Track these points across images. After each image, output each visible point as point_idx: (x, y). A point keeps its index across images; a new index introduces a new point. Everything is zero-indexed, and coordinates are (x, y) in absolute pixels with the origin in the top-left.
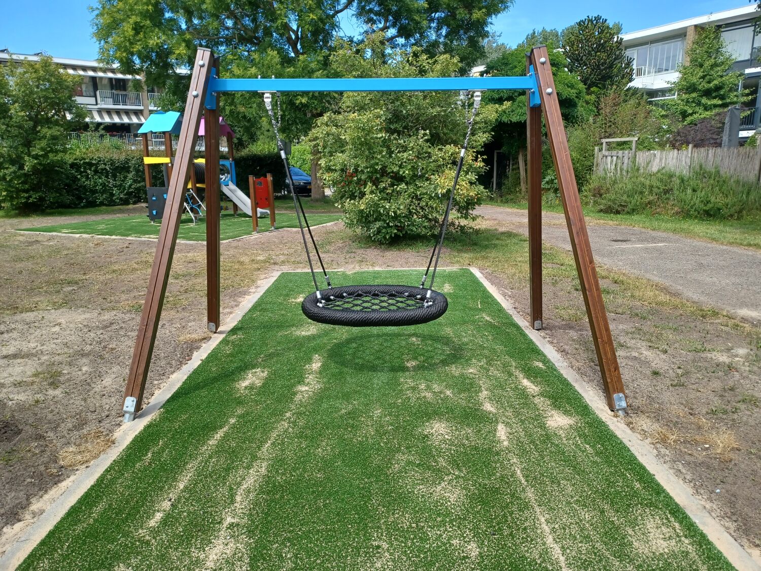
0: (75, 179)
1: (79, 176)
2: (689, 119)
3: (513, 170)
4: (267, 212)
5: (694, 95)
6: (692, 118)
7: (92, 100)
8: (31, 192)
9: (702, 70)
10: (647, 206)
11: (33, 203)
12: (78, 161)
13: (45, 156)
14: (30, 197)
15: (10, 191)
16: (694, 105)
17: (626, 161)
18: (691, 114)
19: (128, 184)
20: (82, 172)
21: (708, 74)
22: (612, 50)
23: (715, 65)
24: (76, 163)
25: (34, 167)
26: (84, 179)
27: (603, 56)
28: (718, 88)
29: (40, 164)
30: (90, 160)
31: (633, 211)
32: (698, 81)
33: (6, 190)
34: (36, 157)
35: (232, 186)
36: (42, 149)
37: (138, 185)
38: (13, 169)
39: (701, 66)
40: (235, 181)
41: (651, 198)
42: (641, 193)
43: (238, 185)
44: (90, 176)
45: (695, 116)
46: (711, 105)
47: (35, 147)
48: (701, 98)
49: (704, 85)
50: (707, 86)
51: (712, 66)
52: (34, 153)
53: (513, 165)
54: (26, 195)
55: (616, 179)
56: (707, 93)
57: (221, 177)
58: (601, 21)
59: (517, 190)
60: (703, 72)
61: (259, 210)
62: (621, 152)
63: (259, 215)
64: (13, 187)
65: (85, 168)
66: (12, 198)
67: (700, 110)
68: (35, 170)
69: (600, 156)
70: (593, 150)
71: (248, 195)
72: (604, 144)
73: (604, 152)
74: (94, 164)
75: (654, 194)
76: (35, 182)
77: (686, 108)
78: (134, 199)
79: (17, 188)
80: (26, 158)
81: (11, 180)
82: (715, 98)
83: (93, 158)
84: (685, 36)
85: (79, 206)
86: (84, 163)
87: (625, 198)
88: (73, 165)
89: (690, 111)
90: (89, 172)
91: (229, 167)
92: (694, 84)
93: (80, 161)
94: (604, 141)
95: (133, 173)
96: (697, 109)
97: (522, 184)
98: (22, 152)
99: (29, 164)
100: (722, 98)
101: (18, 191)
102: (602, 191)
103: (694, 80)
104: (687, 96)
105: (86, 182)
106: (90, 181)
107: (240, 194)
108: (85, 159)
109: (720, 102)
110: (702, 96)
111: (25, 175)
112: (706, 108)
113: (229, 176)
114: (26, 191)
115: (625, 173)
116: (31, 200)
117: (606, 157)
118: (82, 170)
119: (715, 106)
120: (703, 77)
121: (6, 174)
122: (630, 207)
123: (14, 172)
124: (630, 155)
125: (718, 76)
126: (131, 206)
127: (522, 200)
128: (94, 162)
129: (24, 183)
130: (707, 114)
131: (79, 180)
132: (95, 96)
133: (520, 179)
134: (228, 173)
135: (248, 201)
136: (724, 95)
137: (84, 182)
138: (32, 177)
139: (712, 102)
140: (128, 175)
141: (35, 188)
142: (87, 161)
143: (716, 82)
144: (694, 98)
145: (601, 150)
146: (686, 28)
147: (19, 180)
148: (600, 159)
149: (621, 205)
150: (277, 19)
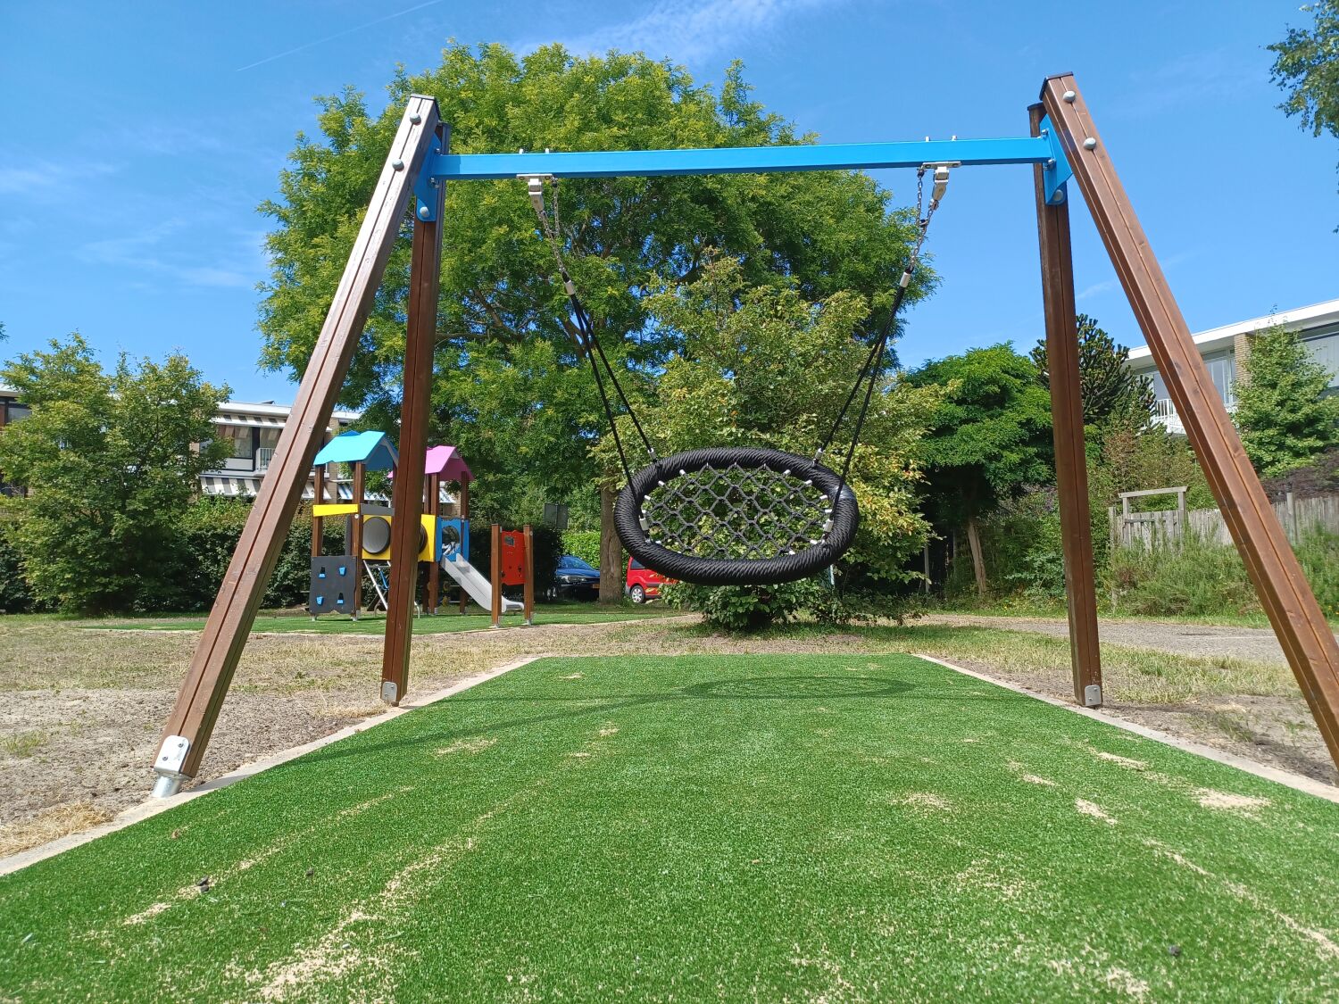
0: (193, 563)
1: (201, 558)
2: (1271, 470)
3: (959, 554)
4: (519, 606)
5: (1271, 432)
6: (1274, 469)
7: (248, 464)
8: (115, 576)
9: (1277, 392)
10: (1225, 600)
11: (115, 595)
12: (204, 531)
13: (148, 513)
14: (110, 583)
15: (79, 572)
16: (1273, 448)
17: (1170, 528)
18: (1272, 463)
19: (283, 571)
20: (207, 550)
21: (1289, 399)
22: (1113, 364)
23: (1297, 385)
24: (200, 535)
25: (127, 531)
26: (209, 563)
27: (1099, 374)
28: (1311, 421)
29: (137, 527)
30: (224, 529)
31: (1200, 610)
32: (1273, 410)
33: (72, 570)
34: (134, 514)
35: (461, 562)
36: (146, 501)
37: (300, 574)
38: (91, 534)
39: (1273, 386)
40: (467, 553)
41: (1233, 585)
42: (1211, 577)
44: (219, 557)
45: (1279, 465)
46: (1304, 448)
47: (134, 498)
48: (1283, 438)
49: (1285, 416)
50: (1291, 417)
51: (1293, 385)
52: (131, 508)
53: (959, 545)
54: (104, 580)
55: (1158, 557)
56: (1294, 429)
57: (444, 547)
59: (972, 588)
60: (1280, 394)
61: (505, 602)
62: (1157, 515)
63: (504, 609)
64: (85, 566)
65: (213, 544)
66: (80, 585)
67: (1286, 457)
68: (128, 538)
69: (1120, 521)
70: (1106, 513)
71: (488, 576)
72: (1125, 502)
73: (1127, 515)
74: (228, 537)
75: (1236, 578)
76: (124, 559)
77: (1261, 453)
78: (289, 599)
79: (91, 568)
80: (117, 515)
81: (84, 554)
82: (1310, 435)
83: (229, 527)
84: (1232, 351)
85: (193, 609)
86: (213, 535)
87: (1181, 586)
88: (195, 539)
89: (1268, 458)
90: (219, 549)
91: (459, 531)
92: (1267, 414)
93: (208, 531)
94: (1124, 496)
95: (294, 552)
96: (1280, 454)
97: (978, 578)
98: (113, 507)
99: (120, 523)
100: (1322, 436)
101: (94, 572)
102: (1136, 577)
103: (1266, 407)
104: (1258, 434)
105: (212, 568)
106: (219, 565)
107: (476, 575)
108: (215, 529)
109: (1320, 443)
110: (1285, 435)
111: (110, 545)
112: (1297, 454)
113: (458, 545)
114: (106, 573)
115: (1171, 546)
116: (110, 589)
117: (1132, 524)
118: (208, 546)
119: (1313, 450)
120: (1281, 404)
121: (79, 544)
122: (1195, 601)
123: (94, 540)
124: (1176, 517)
125: (1307, 401)
126: (282, 610)
127: (982, 606)
128: (230, 533)
129: (106, 559)
130: (1298, 463)
131: (201, 563)
132: (254, 458)
133: (973, 569)
134: (457, 541)
135: (487, 587)
136: (1325, 431)
137: (208, 568)
138: (121, 550)
139: (1306, 443)
140: (286, 556)
141: (123, 570)
142: (219, 531)
143: (1307, 409)
144: (1272, 437)
145: (1119, 512)
146: (1232, 337)
147: (97, 554)
148: (1120, 528)
149: (1176, 600)
150: (552, 296)
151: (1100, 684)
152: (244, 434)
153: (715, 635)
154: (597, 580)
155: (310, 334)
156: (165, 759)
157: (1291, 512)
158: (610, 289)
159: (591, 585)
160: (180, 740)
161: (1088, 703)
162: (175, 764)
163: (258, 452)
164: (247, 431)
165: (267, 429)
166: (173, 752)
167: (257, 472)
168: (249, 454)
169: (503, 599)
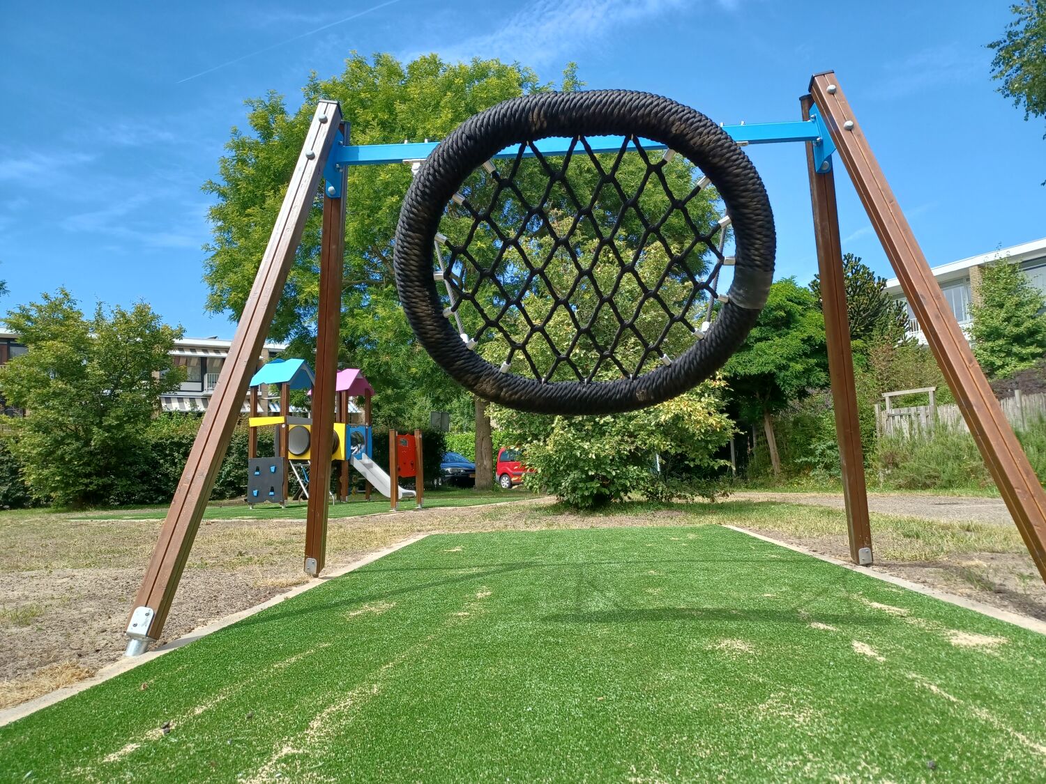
0: (155, 465)
1: (162, 461)
2: (1000, 372)
3: (758, 444)
4: (412, 494)
5: (1001, 342)
6: (1004, 371)
7: (198, 386)
8: (94, 477)
9: (1004, 310)
10: (969, 476)
11: (95, 492)
12: (164, 440)
13: (120, 427)
14: (91, 483)
15: (66, 475)
16: (1003, 355)
17: (923, 420)
18: (1002, 367)
19: (226, 470)
20: (167, 455)
21: (1013, 316)
22: (874, 292)
23: (1019, 305)
24: (161, 444)
25: (103, 442)
26: (168, 465)
27: (864, 300)
28: (1032, 333)
29: (112, 439)
30: (180, 438)
31: (949, 484)
32: (1001, 325)
33: (61, 474)
34: (109, 429)
35: (367, 460)
36: (117, 418)
37: (240, 472)
38: (76, 445)
39: (1001, 306)
40: (371, 453)
41: (975, 464)
42: (958, 458)
43: (375, 458)
44: (176, 460)
45: (1008, 368)
46: (1027, 354)
47: (109, 416)
48: (1010, 346)
49: (1010, 329)
50: (1015, 330)
51: (1016, 305)
52: (106, 423)
53: (757, 437)
54: (86, 481)
55: (915, 443)
56: (1019, 339)
57: (352, 448)
58: (854, 259)
59: (769, 471)
60: (1006, 313)
61: (401, 490)
62: (913, 410)
63: (400, 496)
64: (71, 470)
65: (171, 450)
66: (67, 485)
67: (1013, 361)
68: (104, 448)
69: (884, 415)
70: (872, 410)
71: (387, 470)
72: (887, 400)
73: (889, 410)
74: (183, 445)
75: (977, 458)
76: (101, 464)
77: (993, 359)
78: (231, 492)
79: (76, 472)
80: (95, 429)
81: (70, 461)
82: (1031, 344)
83: (184, 436)
84: (968, 279)
85: (156, 501)
86: (171, 443)
87: (933, 465)
88: (157, 447)
89: (999, 363)
90: (176, 454)
91: (364, 435)
92: (997, 328)
93: (167, 440)
94: (886, 395)
95: (235, 455)
96: (1008, 360)
97: (773, 462)
98: (92, 423)
99: (98, 436)
100: (1041, 344)
101: (78, 475)
102: (898, 459)
103: (996, 323)
104: (990, 344)
105: (170, 469)
106: (176, 467)
107: (378, 470)
108: (173, 438)
109: (1039, 350)
110: (1011, 344)
111: (91, 453)
112: (1022, 359)
113: (363, 447)
114: (88, 476)
115: (924, 434)
116: (91, 488)
117: (893, 417)
118: (167, 452)
119: (1034, 356)
120: (1008, 320)
121: (66, 453)
122: (945, 477)
123: (78, 449)
124: (928, 411)
125: (1028, 317)
126: (226, 501)
127: (777, 484)
128: (184, 441)
129: (87, 464)
130: (1021, 366)
131: (162, 465)
132: (202, 382)
133: (769, 456)
134: (362, 443)
135: (386, 479)
137: (167, 469)
138: (99, 457)
139: (1028, 350)
140: (229, 459)
141: (100, 472)
142: (176, 440)
143: (1028, 324)
144: (1001, 346)
145: (883, 408)
146: (967, 269)
147: (80, 460)
148: (884, 420)
149: (930, 477)
151: (871, 547)
152: (194, 362)
153: (567, 513)
154: (473, 471)
155: (246, 283)
156: (135, 625)
157: (1018, 405)
158: (479, 243)
159: (468, 475)
160: (147, 610)
161: (861, 562)
162: (142, 630)
163: (206, 377)
164: (196, 360)
165: (213, 359)
166: (141, 619)
167: (205, 393)
168: (198, 378)
169: (400, 489)
